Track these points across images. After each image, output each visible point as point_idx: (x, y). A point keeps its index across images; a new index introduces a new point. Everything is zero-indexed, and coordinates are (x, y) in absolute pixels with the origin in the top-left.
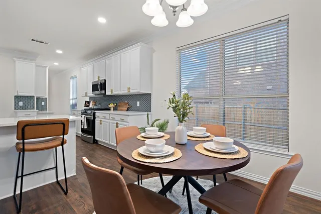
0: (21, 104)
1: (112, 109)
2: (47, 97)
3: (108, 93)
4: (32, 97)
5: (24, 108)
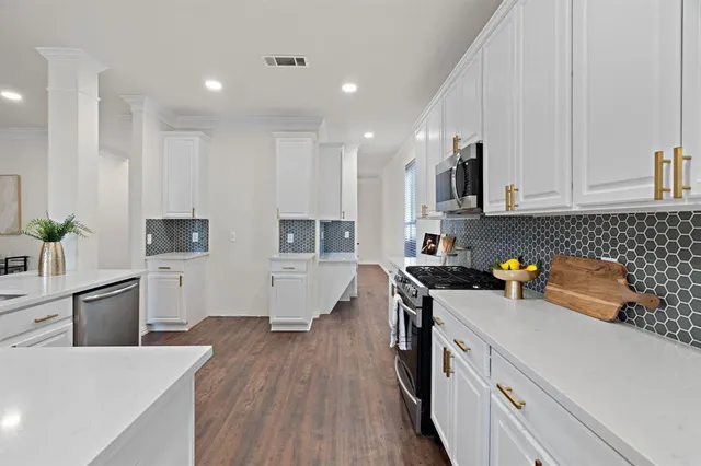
0: (290, 238)
1: (513, 288)
2: (355, 219)
3: (494, 206)
4: (310, 222)
5: (295, 248)
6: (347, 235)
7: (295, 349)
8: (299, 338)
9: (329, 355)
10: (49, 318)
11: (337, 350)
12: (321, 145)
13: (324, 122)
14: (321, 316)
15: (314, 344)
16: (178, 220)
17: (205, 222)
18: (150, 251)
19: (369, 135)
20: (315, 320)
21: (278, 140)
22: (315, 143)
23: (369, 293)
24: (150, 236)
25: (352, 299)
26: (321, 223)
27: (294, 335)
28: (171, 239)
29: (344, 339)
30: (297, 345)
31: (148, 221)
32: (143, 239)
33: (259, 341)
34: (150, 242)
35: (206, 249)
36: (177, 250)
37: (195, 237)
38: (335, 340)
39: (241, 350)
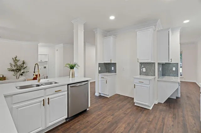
0: (144, 70)
2: (179, 62)
4: (153, 64)
5: (146, 74)
6: (174, 69)
7: (142, 117)
8: (145, 112)
9: (158, 126)
10: (60, 91)
11: (164, 125)
12: (158, 31)
13: (159, 20)
14: (159, 103)
15: (152, 117)
16: (108, 63)
17: (115, 64)
18: (100, 72)
19: (186, 21)
20: (155, 104)
21: (138, 32)
22: (154, 31)
23: (188, 97)
24: (100, 68)
25: (177, 98)
26: (159, 64)
27: (143, 109)
28: (107, 69)
29: (169, 120)
30: (143, 115)
31: (99, 63)
32: (97, 69)
33: (129, 108)
34: (100, 70)
35: (116, 72)
36: (109, 72)
37: (113, 68)
38: (164, 119)
39: (121, 110)
